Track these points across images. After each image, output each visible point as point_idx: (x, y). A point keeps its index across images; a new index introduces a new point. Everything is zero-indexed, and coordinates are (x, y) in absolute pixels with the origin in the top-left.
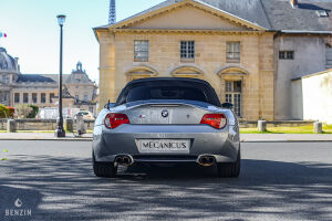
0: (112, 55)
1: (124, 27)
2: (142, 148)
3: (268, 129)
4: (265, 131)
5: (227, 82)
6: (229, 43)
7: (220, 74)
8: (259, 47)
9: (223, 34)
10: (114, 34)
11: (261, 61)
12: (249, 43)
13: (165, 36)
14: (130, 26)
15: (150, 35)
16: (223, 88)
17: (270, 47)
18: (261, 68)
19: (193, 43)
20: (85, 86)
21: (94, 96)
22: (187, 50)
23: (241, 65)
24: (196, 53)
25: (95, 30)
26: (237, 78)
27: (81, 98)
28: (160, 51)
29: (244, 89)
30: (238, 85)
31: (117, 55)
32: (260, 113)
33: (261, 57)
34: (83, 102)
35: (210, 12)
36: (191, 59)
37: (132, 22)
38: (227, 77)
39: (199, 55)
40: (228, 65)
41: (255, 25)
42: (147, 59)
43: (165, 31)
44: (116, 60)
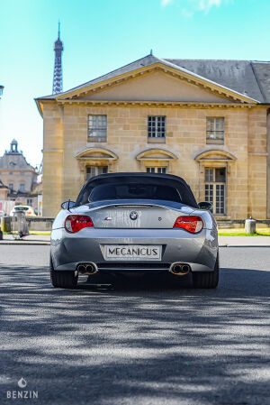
0: (60, 133)
1: (75, 97)
2: (108, 255)
3: (258, 230)
4: (254, 233)
5: (208, 170)
6: (210, 119)
7: (199, 159)
8: (248, 125)
9: (203, 107)
10: (62, 106)
11: (250, 143)
12: (235, 118)
13: (128, 110)
14: (82, 96)
15: (108, 109)
16: (203, 177)
17: (262, 125)
18: (250, 151)
19: (164, 118)
20: (22, 173)
21: (34, 185)
22: (157, 128)
23: (224, 148)
24: (167, 131)
25: (39, 101)
26: (220, 165)
27: (17, 188)
28: (121, 129)
29: (228, 178)
30: (222, 173)
31: (65, 133)
32: (249, 209)
33: (250, 138)
34: (20, 193)
35: (185, 79)
36: (161, 140)
37: (86, 91)
38: (208, 163)
39: (171, 135)
40: (209, 147)
41: (244, 96)
42: (104, 139)
43: (128, 103)
44: (65, 140)
